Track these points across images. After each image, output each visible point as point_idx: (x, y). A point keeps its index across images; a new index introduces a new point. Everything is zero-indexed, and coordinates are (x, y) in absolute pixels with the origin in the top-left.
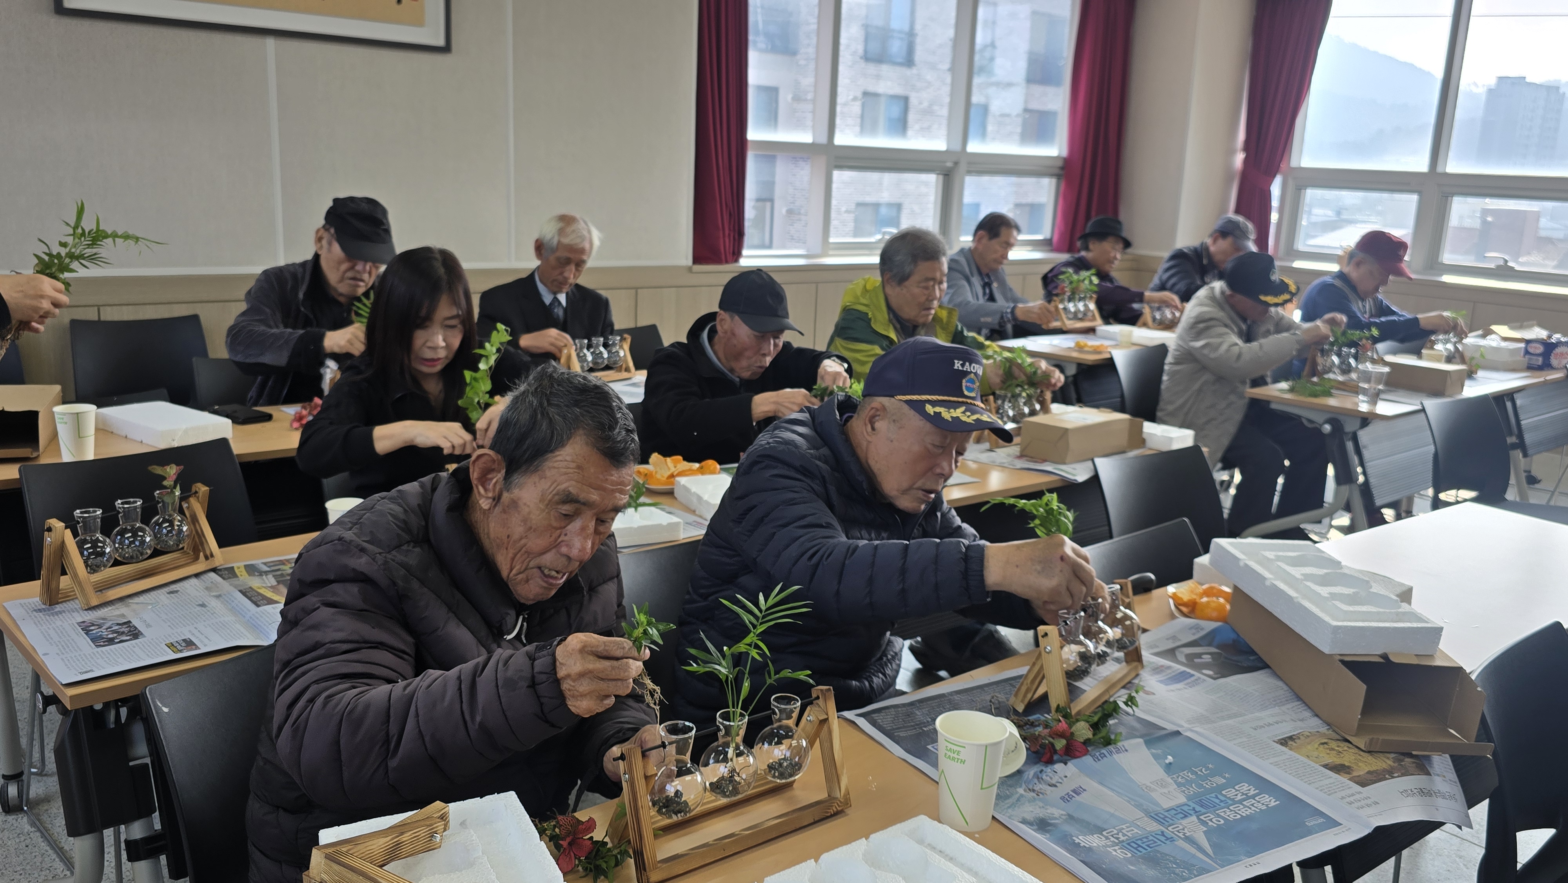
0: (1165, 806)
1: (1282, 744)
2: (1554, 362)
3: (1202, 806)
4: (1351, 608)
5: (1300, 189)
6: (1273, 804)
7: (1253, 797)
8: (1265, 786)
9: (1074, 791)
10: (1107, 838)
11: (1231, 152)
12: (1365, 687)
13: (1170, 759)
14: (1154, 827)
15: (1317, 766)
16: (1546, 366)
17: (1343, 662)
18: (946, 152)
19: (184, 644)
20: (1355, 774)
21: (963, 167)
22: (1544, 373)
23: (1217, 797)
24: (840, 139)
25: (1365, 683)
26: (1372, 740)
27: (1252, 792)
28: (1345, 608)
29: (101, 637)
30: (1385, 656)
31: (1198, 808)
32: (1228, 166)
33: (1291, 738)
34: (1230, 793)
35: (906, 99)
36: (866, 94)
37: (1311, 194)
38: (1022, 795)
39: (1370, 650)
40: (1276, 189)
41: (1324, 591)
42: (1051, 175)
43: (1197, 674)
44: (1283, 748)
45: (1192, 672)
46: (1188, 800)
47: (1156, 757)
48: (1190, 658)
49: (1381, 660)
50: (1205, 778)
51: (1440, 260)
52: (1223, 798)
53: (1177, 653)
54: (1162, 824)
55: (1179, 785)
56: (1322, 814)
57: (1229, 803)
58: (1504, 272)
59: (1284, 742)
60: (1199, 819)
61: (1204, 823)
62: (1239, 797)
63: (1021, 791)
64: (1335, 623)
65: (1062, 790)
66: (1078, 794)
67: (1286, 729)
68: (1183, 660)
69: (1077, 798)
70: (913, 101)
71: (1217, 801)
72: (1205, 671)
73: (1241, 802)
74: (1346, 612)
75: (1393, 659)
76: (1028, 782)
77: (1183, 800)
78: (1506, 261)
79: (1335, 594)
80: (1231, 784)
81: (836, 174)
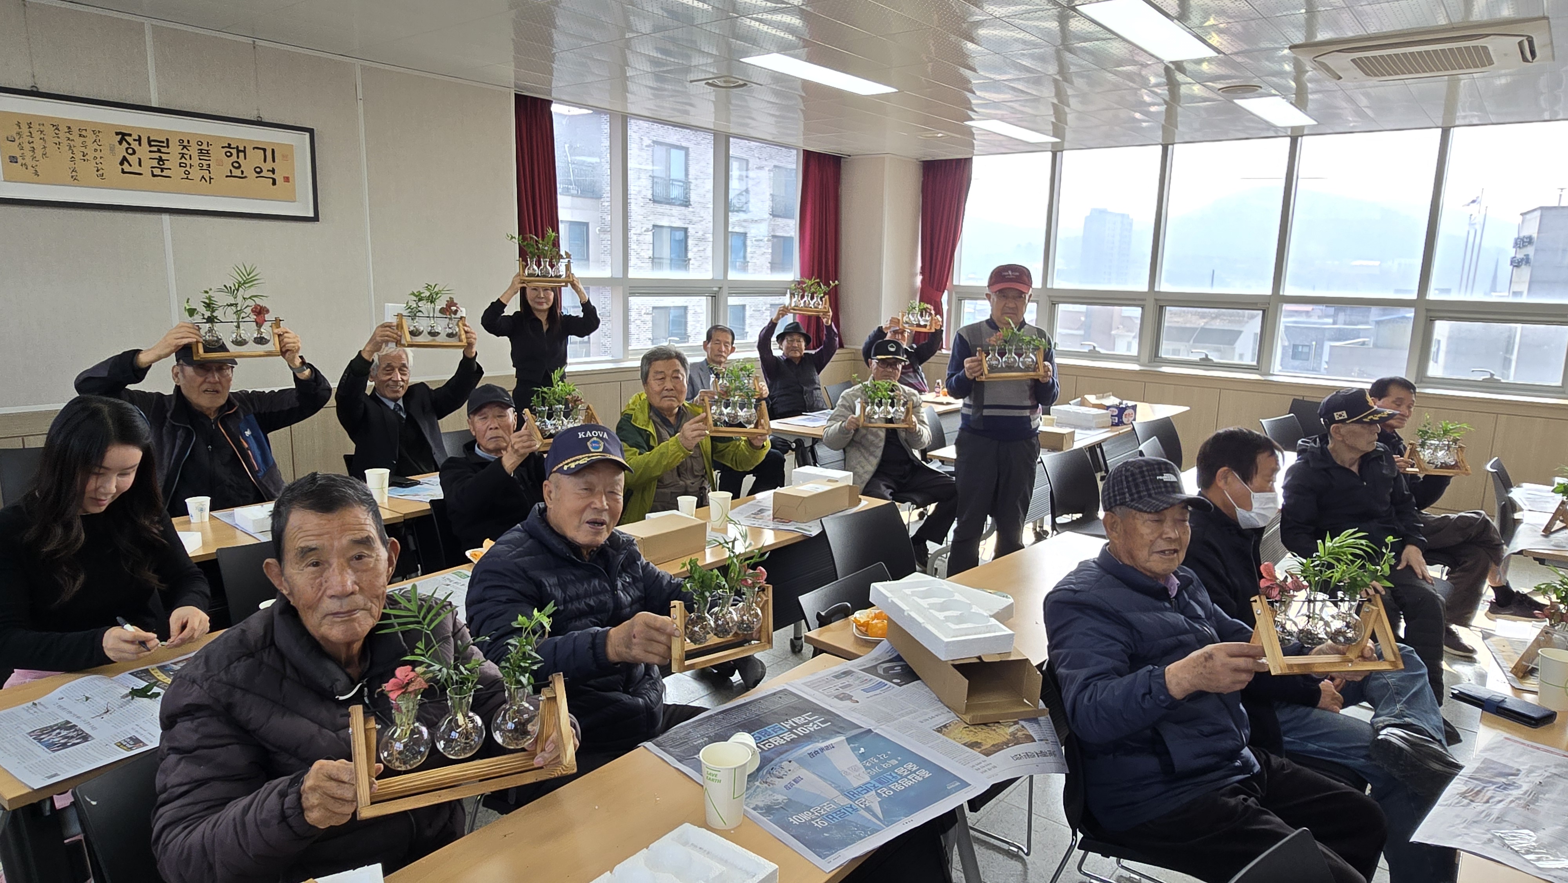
0: (855, 786)
1: (938, 731)
2: (1125, 420)
3: (880, 783)
4: (957, 627)
5: (960, 300)
6: (927, 776)
7: (915, 772)
8: (923, 763)
9: (794, 781)
10: (813, 813)
11: (914, 275)
12: (967, 681)
13: (862, 750)
14: (846, 802)
15: (959, 745)
16: (1120, 423)
17: (955, 666)
18: (713, 280)
19: (131, 743)
20: (983, 748)
21: (725, 290)
22: (1120, 427)
23: (891, 775)
24: (633, 274)
25: (966, 677)
26: (973, 717)
27: (914, 769)
28: (953, 626)
29: (53, 744)
30: (979, 658)
31: (877, 785)
33: (945, 726)
34: (900, 771)
35: (686, 230)
36: (655, 226)
38: (758, 787)
39: (969, 655)
40: (945, 298)
41: (941, 616)
43: (889, 684)
44: (939, 734)
45: (886, 682)
46: (871, 779)
47: (853, 749)
48: (885, 670)
49: (978, 661)
50: (885, 761)
52: (894, 775)
53: (878, 668)
54: (851, 799)
55: (866, 768)
56: (959, 779)
57: (897, 778)
58: (1092, 354)
59: (939, 730)
60: (877, 793)
61: (879, 795)
62: (905, 773)
63: (757, 783)
64: (946, 640)
65: (787, 780)
66: (797, 782)
67: (942, 720)
68: (882, 672)
69: (797, 786)
70: (691, 231)
71: (890, 777)
72: (894, 681)
73: (906, 776)
74: (954, 630)
75: (985, 660)
76: (763, 776)
77: (868, 779)
78: (1094, 347)
79: (949, 617)
80: (901, 764)
81: (632, 300)
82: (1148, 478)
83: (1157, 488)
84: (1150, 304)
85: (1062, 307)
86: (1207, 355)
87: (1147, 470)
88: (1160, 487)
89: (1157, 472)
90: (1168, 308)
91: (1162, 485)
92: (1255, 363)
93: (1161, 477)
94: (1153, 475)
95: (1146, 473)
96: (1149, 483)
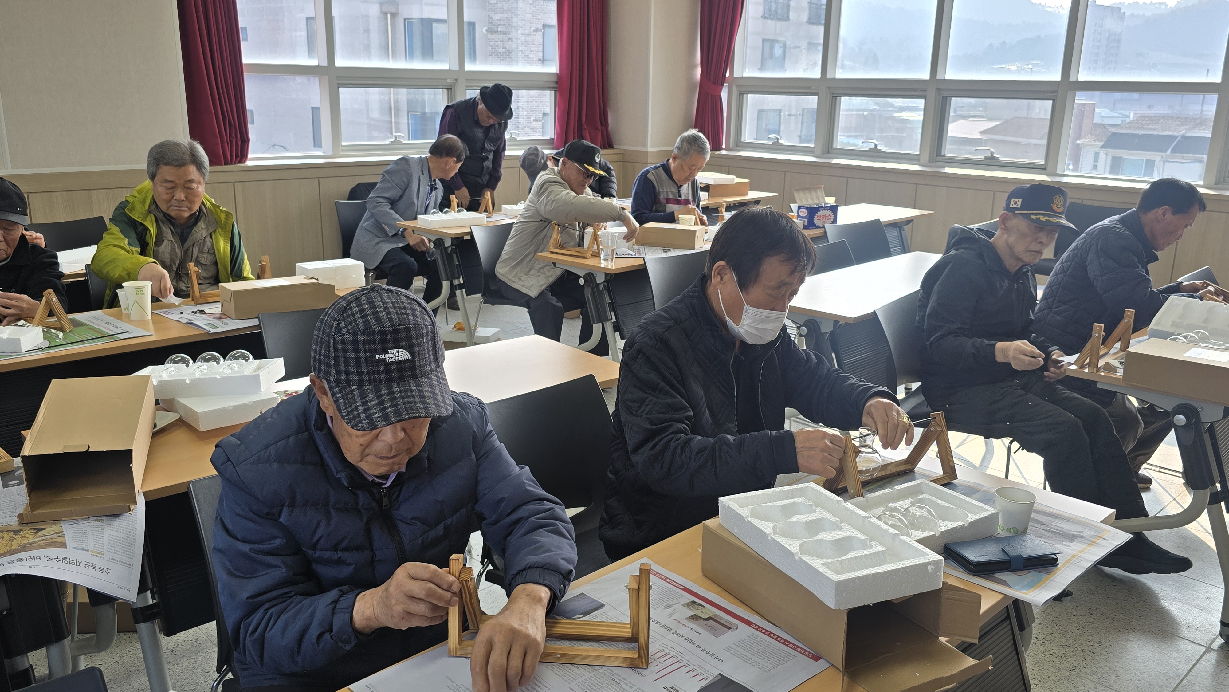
2: (817, 222)
5: (741, 94)
11: (693, 67)
18: (445, 71)
24: (340, 62)
32: (690, 77)
37: (751, 99)
40: (724, 95)
42: (549, 88)
51: (834, 146)
58: (874, 154)
78: (876, 145)
82: (362, 355)
83: (373, 373)
84: (932, 93)
85: (845, 102)
86: (992, 153)
87: (364, 342)
88: (379, 373)
89: (379, 346)
90: (953, 99)
91: (382, 368)
92: (1042, 162)
93: (382, 356)
94: (370, 351)
95: (362, 347)
96: (363, 364)
